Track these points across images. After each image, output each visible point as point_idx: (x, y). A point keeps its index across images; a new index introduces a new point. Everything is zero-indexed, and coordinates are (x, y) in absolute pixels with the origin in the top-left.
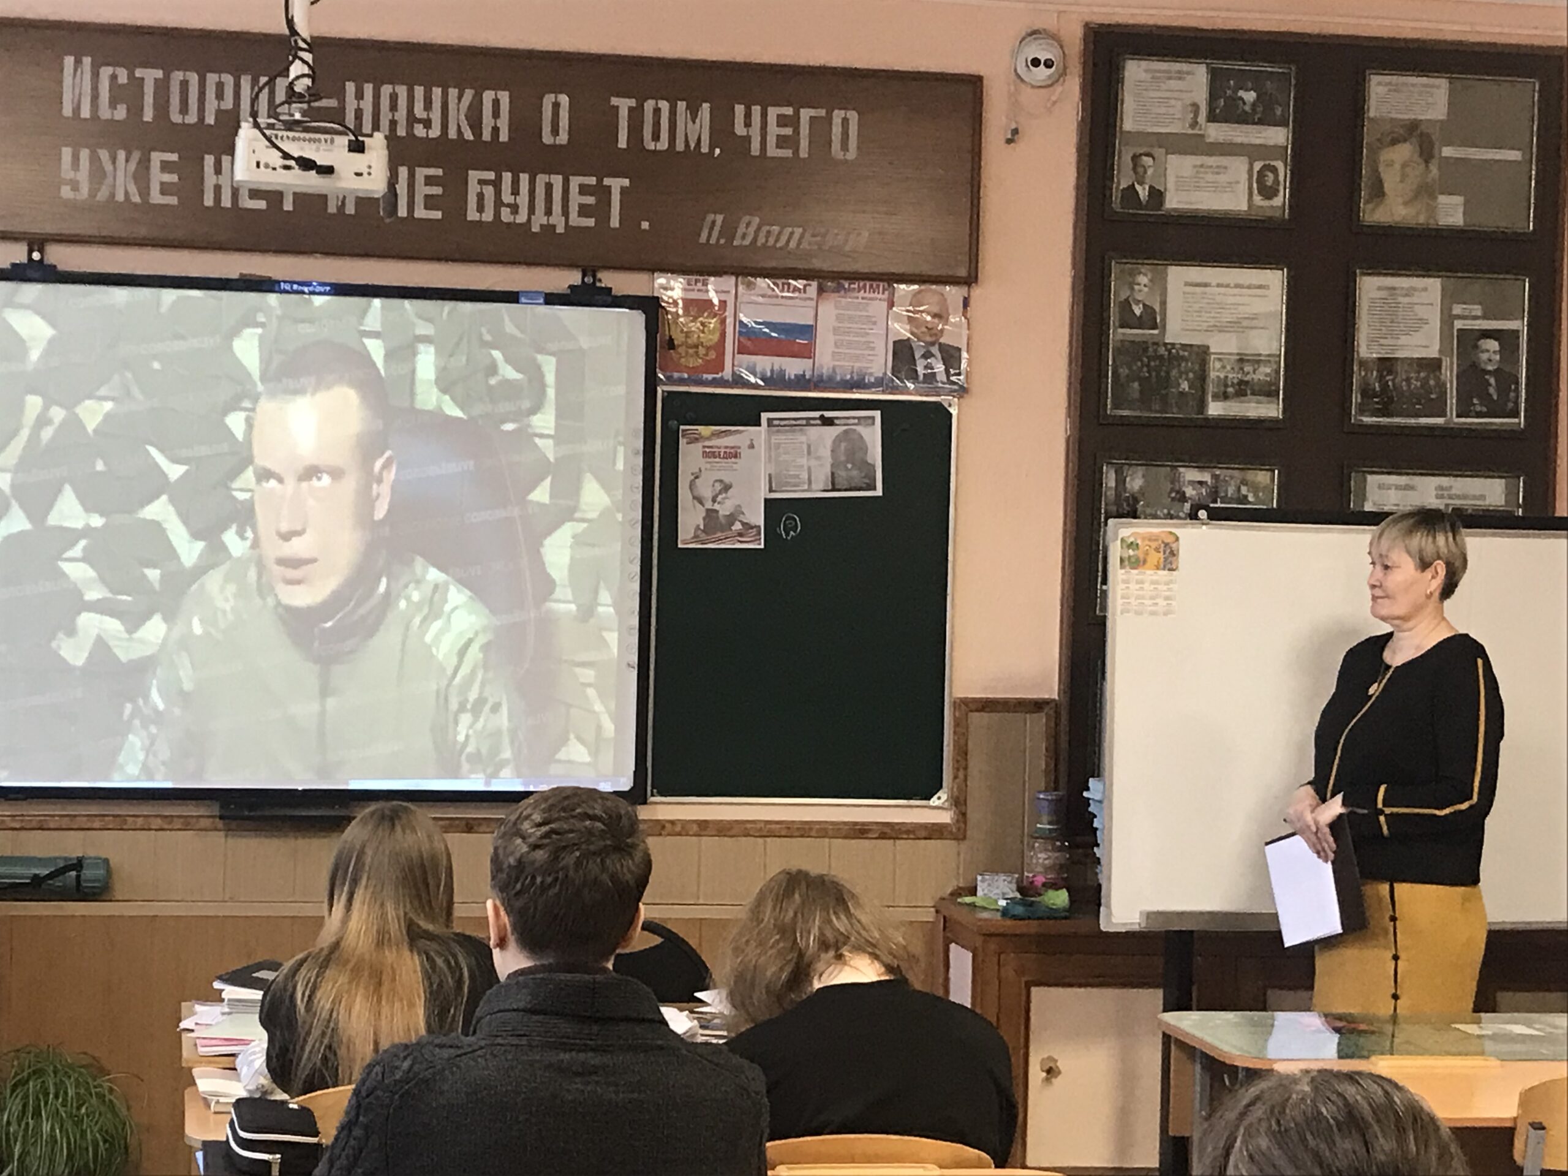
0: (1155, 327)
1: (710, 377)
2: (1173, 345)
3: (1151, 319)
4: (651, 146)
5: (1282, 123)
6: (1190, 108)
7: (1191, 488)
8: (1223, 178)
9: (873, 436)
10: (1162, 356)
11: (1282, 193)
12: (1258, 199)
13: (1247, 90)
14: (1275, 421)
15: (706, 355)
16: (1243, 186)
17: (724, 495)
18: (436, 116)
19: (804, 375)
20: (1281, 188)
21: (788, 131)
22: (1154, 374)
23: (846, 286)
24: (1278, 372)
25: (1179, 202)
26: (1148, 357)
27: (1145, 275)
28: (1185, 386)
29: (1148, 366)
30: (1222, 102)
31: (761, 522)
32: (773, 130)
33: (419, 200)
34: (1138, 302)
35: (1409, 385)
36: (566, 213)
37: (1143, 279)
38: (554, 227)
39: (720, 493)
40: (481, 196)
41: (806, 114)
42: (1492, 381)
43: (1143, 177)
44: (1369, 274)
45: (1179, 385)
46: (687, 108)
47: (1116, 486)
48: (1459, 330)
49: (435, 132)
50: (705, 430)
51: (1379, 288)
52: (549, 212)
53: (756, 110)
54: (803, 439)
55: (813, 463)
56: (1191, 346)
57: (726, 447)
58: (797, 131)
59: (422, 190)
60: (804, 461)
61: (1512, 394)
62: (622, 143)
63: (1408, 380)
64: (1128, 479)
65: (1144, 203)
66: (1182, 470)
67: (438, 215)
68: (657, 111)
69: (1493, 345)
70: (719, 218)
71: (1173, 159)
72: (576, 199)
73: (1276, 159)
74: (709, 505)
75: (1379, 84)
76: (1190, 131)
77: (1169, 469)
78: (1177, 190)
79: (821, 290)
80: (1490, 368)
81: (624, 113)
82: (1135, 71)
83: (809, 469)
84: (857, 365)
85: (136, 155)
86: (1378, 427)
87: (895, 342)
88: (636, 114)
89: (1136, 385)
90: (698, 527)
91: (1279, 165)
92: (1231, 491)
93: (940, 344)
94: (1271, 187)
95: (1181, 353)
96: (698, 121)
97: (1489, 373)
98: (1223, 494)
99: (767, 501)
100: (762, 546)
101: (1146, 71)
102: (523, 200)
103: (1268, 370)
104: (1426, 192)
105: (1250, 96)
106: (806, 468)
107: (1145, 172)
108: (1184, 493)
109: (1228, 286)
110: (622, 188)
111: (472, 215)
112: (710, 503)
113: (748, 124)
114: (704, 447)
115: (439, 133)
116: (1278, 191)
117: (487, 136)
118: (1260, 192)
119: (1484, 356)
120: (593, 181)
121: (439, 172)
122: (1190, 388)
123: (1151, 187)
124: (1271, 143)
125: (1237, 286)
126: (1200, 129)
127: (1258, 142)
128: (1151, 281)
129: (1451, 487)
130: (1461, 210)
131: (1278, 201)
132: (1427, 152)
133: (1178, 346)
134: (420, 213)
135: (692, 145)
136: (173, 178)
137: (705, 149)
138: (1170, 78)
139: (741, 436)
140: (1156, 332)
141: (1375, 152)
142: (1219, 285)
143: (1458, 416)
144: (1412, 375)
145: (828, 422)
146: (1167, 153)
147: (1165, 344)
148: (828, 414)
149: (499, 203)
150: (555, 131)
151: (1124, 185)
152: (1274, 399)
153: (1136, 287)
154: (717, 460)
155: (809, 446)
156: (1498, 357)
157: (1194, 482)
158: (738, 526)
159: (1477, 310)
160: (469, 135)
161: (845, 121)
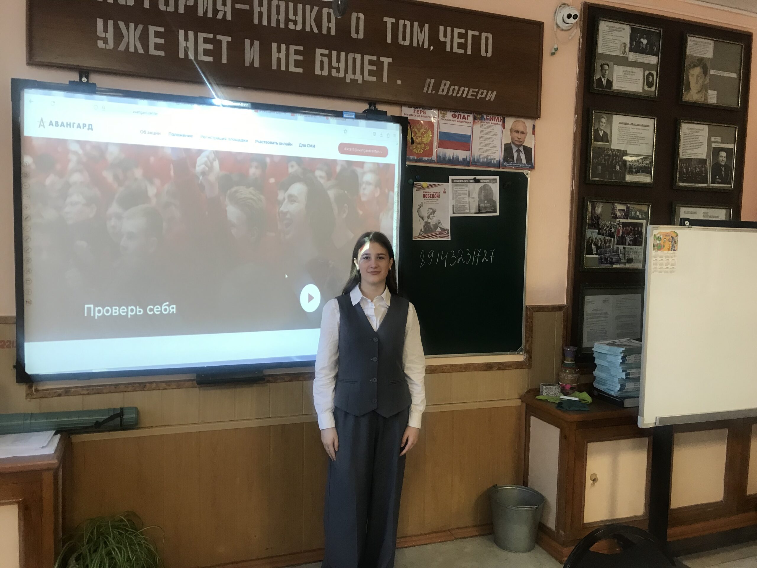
0: (607, 141)
1: (426, 158)
2: (614, 149)
3: (606, 138)
4: (402, 43)
5: (656, 55)
6: (623, 45)
7: (619, 212)
8: (634, 77)
9: (495, 188)
10: (609, 154)
11: (654, 85)
12: (646, 88)
13: (643, 38)
14: (650, 184)
15: (425, 148)
16: (641, 81)
17: (432, 215)
18: (299, 19)
19: (467, 159)
20: (655, 83)
21: (462, 41)
22: (606, 162)
23: (485, 117)
24: (651, 163)
25: (617, 87)
26: (604, 155)
27: (605, 119)
28: (618, 167)
29: (604, 159)
30: (635, 42)
31: (449, 227)
32: (456, 40)
33: (291, 63)
34: (601, 130)
35: (696, 169)
36: (362, 73)
37: (604, 120)
38: (357, 80)
39: (431, 213)
40: (322, 62)
41: (470, 33)
42: (723, 169)
43: (605, 74)
44: (685, 122)
45: (615, 168)
46: (418, 25)
47: (592, 211)
48: (713, 147)
49: (299, 27)
50: (425, 184)
51: (688, 129)
52: (354, 73)
53: (449, 29)
54: (466, 189)
55: (471, 200)
56: (621, 150)
57: (434, 192)
58: (466, 41)
59: (293, 57)
60: (467, 199)
61: (730, 175)
62: (389, 41)
63: (695, 168)
64: (596, 208)
65: (605, 86)
66: (616, 204)
67: (300, 70)
68: (405, 26)
69: (723, 154)
70: (433, 81)
71: (615, 67)
72: (367, 67)
73: (653, 70)
74: (426, 220)
75: (690, 41)
76: (622, 55)
77: (611, 204)
78: (617, 81)
79: (475, 119)
80: (723, 164)
81: (389, 26)
82: (604, 26)
83: (469, 202)
84: (490, 154)
85: (140, 27)
86: (685, 187)
87: (505, 145)
88: (395, 26)
89: (600, 167)
90: (421, 230)
91: (654, 73)
92: (633, 213)
93: (523, 146)
94: (651, 82)
95: (617, 153)
96: (423, 33)
97: (722, 166)
98: (630, 215)
99: (452, 218)
100: (450, 239)
101: (607, 26)
102: (342, 65)
103: (648, 162)
104: (704, 88)
105: (645, 41)
106: (468, 201)
107: (606, 72)
108: (616, 215)
109: (635, 125)
110: (388, 62)
111: (318, 72)
112: (427, 219)
113: (445, 36)
114: (424, 192)
115: (301, 28)
116: (653, 84)
117: (324, 31)
118: (647, 85)
119: (721, 159)
120: (375, 58)
121: (301, 48)
122: (620, 169)
123: (608, 80)
124: (652, 62)
125: (638, 125)
126: (626, 55)
127: (646, 62)
128: (607, 121)
129: (708, 213)
130: (716, 96)
131: (653, 89)
132: (705, 71)
133: (616, 150)
134: (292, 69)
135: (421, 44)
136: (162, 41)
137: (426, 46)
138: (616, 30)
139: (440, 187)
140: (607, 144)
141: (688, 70)
142: (632, 124)
143: (711, 183)
144: (697, 166)
145: (477, 181)
146: (614, 64)
147: (611, 149)
148: (478, 177)
149: (330, 67)
150: (357, 32)
151: (598, 77)
152: (649, 175)
153: (601, 124)
154: (430, 198)
155: (469, 192)
156: (725, 159)
157: (620, 210)
158: (439, 230)
159: (719, 139)
160: (316, 30)
161: (487, 38)
